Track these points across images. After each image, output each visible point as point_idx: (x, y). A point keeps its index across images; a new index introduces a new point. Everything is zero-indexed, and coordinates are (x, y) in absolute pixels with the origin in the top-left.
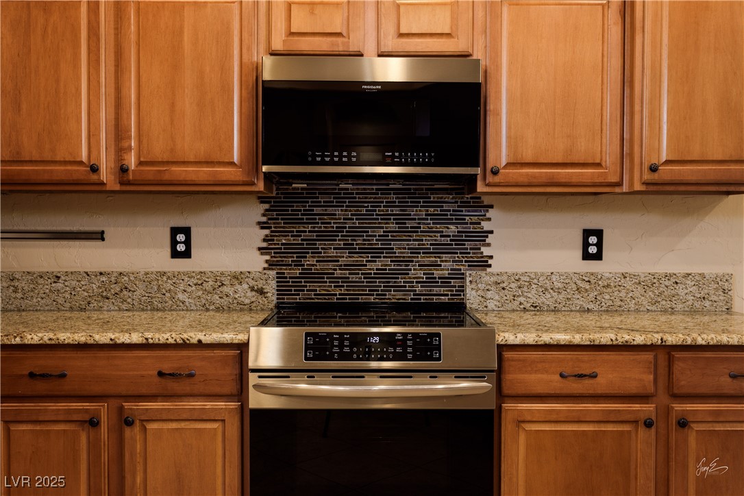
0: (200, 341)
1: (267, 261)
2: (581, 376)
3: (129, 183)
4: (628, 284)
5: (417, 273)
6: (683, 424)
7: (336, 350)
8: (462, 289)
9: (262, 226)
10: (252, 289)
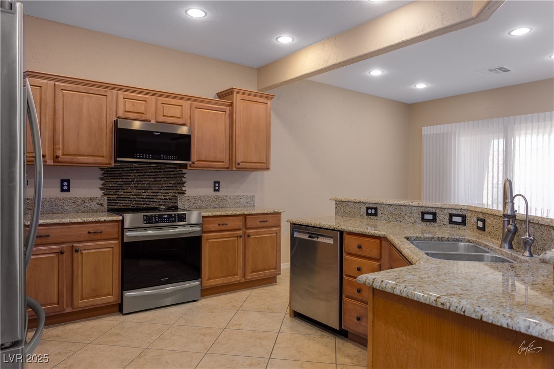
0: (105, 220)
1: (103, 193)
2: (224, 224)
3: (59, 162)
4: (227, 199)
5: (160, 196)
6: (249, 236)
7: (154, 220)
8: (176, 202)
9: (102, 179)
10: (98, 204)
